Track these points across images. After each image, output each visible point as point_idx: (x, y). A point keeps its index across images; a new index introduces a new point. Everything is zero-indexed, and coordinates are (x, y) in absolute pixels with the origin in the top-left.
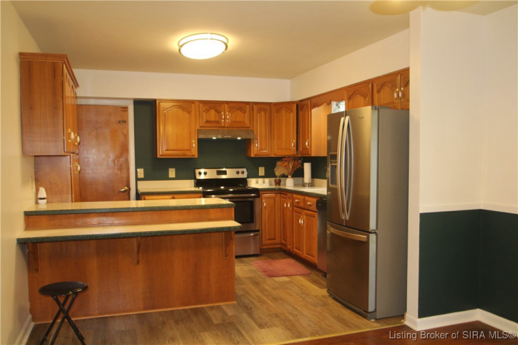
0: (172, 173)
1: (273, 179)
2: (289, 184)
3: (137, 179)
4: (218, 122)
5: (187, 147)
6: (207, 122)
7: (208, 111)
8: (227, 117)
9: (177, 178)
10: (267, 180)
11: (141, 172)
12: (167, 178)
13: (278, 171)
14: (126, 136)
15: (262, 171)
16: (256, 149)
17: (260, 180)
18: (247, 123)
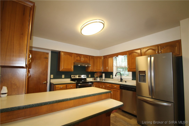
0: (63, 76)
1: (93, 78)
2: (98, 79)
3: (51, 79)
4: (80, 60)
5: (70, 68)
6: (77, 60)
7: (77, 57)
8: (83, 59)
9: (65, 78)
10: (92, 78)
11: (52, 76)
12: (61, 78)
13: (95, 76)
14: (47, 63)
15: (90, 76)
16: (90, 70)
17: (90, 78)
18: (88, 62)
